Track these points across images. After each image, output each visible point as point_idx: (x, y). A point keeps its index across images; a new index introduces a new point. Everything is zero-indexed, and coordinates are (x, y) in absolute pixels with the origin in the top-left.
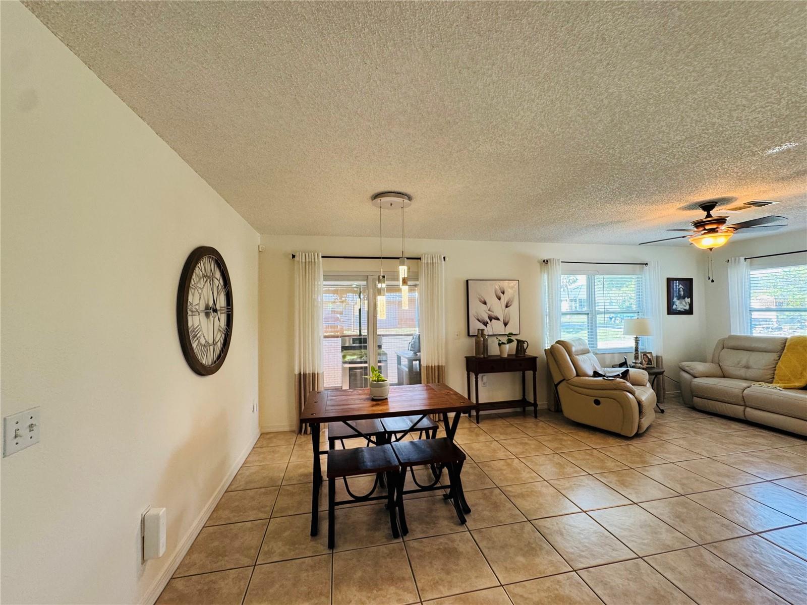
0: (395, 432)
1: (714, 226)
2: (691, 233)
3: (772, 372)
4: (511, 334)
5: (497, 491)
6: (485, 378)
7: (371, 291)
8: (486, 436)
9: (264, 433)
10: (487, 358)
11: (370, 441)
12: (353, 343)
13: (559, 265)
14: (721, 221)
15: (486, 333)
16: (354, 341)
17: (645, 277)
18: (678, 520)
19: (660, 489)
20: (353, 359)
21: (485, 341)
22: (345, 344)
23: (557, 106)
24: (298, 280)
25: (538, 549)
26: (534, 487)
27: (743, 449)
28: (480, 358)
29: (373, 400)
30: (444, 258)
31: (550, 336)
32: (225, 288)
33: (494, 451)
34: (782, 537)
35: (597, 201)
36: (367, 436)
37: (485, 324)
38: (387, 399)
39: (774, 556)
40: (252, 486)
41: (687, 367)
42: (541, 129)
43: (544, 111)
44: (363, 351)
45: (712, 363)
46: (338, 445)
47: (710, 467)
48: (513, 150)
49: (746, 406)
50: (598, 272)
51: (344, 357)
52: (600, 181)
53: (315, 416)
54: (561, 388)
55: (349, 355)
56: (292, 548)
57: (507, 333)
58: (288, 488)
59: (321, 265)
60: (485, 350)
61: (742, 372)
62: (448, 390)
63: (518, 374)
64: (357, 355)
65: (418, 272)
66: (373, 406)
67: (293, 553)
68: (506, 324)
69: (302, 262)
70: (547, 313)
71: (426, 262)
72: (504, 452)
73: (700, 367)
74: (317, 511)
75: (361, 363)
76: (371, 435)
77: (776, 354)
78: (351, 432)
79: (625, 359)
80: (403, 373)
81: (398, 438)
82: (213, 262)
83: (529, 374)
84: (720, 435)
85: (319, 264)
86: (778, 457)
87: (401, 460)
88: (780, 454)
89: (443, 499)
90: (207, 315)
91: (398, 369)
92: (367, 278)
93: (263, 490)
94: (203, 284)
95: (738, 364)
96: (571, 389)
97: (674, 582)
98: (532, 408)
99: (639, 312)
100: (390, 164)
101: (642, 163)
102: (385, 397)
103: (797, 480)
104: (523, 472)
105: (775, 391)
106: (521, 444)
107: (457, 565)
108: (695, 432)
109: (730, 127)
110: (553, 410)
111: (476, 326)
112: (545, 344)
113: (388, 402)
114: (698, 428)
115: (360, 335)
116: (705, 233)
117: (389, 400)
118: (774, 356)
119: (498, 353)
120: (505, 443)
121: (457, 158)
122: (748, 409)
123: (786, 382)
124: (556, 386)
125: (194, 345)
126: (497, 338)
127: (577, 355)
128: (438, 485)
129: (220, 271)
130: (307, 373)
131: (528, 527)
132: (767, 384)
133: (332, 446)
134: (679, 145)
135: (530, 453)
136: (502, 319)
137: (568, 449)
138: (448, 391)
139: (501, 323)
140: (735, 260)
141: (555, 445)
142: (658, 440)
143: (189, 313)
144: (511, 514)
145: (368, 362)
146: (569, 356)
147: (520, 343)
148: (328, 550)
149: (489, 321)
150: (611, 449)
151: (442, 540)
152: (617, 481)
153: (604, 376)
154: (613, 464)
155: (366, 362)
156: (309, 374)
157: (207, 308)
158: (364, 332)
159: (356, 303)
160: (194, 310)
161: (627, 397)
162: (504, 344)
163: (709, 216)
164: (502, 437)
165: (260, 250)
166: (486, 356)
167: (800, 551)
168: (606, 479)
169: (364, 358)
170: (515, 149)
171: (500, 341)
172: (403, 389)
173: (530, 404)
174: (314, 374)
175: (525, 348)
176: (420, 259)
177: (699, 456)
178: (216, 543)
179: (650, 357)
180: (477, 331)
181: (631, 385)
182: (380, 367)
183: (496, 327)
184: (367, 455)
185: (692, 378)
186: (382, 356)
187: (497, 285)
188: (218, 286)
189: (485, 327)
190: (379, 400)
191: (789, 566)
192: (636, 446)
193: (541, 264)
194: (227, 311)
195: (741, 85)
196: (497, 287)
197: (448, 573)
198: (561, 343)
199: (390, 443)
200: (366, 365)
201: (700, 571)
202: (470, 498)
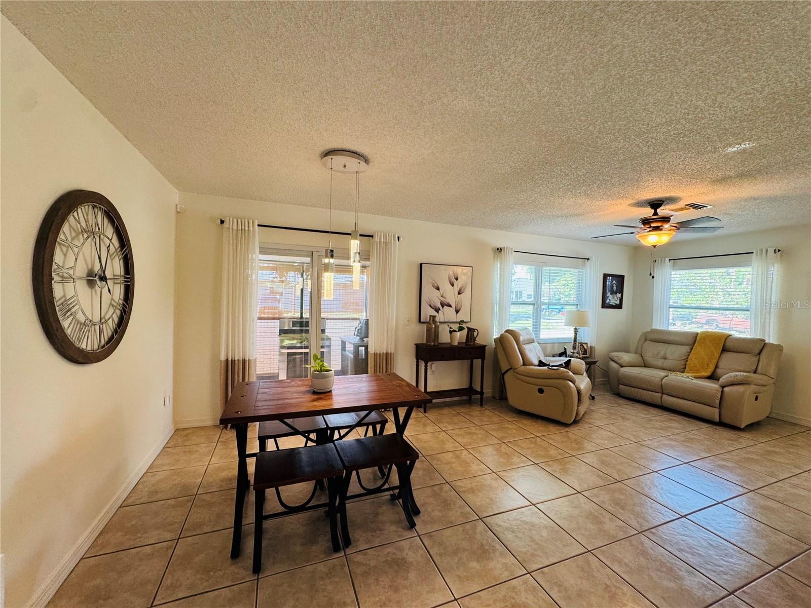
0: (339, 428)
1: (659, 224)
2: (638, 230)
3: (684, 363)
4: (462, 322)
5: (447, 487)
6: (434, 366)
7: (316, 269)
8: (434, 426)
9: (179, 429)
10: (438, 345)
11: (308, 439)
12: (293, 326)
13: (512, 254)
14: (666, 219)
15: (437, 319)
16: (294, 324)
17: (586, 272)
18: (618, 507)
19: (599, 476)
20: (292, 344)
21: (437, 328)
22: (284, 327)
23: (552, 55)
24: (227, 249)
25: (491, 551)
26: (483, 481)
27: (663, 433)
28: (430, 346)
29: (314, 393)
30: (398, 238)
31: (498, 325)
32: (121, 250)
33: (443, 442)
34: (705, 518)
35: (560, 188)
36: (305, 434)
37: (437, 310)
38: (331, 391)
39: (702, 538)
40: (159, 496)
41: (616, 357)
42: (528, 86)
43: (538, 59)
44: (304, 335)
45: (636, 353)
46: (271, 445)
47: (639, 451)
48: (492, 110)
49: (663, 393)
50: (545, 264)
51: (282, 341)
52: (570, 164)
53: (240, 415)
54: (507, 377)
55: (287, 339)
56: (204, 577)
57: (459, 321)
58: (207, 497)
59: (257, 234)
60: (436, 337)
61: (660, 363)
62: (399, 380)
63: (466, 363)
64: (297, 339)
65: (369, 251)
66: (314, 400)
67: (205, 584)
68: (457, 312)
69: (233, 229)
70: (498, 302)
71: (379, 240)
72: (452, 443)
73: (626, 357)
74: (241, 525)
75: (301, 348)
76: (310, 432)
77: (688, 347)
78: (287, 429)
79: (565, 349)
80: (348, 360)
81: (342, 435)
82: (100, 213)
83: (477, 362)
84: (643, 420)
85: (254, 234)
86: (690, 440)
87: (345, 462)
88: (692, 437)
89: (390, 500)
90: (91, 284)
91: (342, 355)
92: (311, 255)
93: (172, 502)
94: (82, 241)
95: (657, 355)
96: (517, 378)
97: (622, 575)
98: (479, 396)
99: (577, 305)
100: (347, 109)
101: (616, 147)
102: (329, 390)
103: (707, 460)
104: (472, 465)
105: (688, 380)
106: (469, 433)
107: (407, 579)
108: (623, 418)
109: (709, 114)
110: (497, 398)
111: (428, 312)
112: (493, 332)
113: (332, 395)
114: (624, 414)
115: (302, 317)
116: (650, 231)
117: (334, 393)
118: (687, 348)
119: (449, 341)
120: (453, 433)
121: (428, 112)
122: (664, 396)
123: (695, 371)
124: (503, 374)
125: (65, 324)
126: (448, 326)
127: (524, 344)
128: (386, 486)
129: (113, 227)
130: (236, 359)
131: (480, 526)
132: (681, 373)
133: (263, 446)
134: (656, 130)
135: (478, 444)
136: (454, 306)
137: (514, 437)
138: (400, 382)
139: (452, 310)
140: (661, 260)
141: (501, 434)
142: (592, 426)
143: (56, 278)
144: (462, 512)
145: (309, 347)
146: (517, 345)
147: (471, 330)
148: (252, 576)
149: (441, 307)
150: (553, 436)
151: (390, 549)
152: (560, 469)
153: (549, 365)
154: (556, 452)
155: (307, 348)
156: (238, 360)
157: (91, 274)
158: (306, 315)
159: (297, 282)
160: (65, 275)
161: (569, 387)
162: (456, 331)
163: (655, 214)
164: (450, 427)
165: (178, 210)
166: (436, 344)
167: (721, 531)
168: (550, 468)
169: (305, 343)
170: (493, 110)
171: (451, 328)
172: (350, 380)
173: (476, 392)
174: (244, 361)
175: (475, 336)
176: (372, 236)
177: (628, 441)
178: (98, 581)
179: (585, 348)
180: (429, 317)
181: (572, 374)
182: (322, 353)
183: (447, 314)
184: (304, 458)
185: (619, 367)
186: (325, 341)
187: (451, 270)
188: (109, 246)
189: (437, 313)
190: (323, 393)
191: (714, 547)
192: (574, 432)
193: (495, 252)
194: (126, 281)
195: (740, 60)
196: (451, 273)
197: (396, 590)
198: (511, 332)
199: (333, 441)
200: (307, 350)
201: (643, 561)
202: (420, 496)
